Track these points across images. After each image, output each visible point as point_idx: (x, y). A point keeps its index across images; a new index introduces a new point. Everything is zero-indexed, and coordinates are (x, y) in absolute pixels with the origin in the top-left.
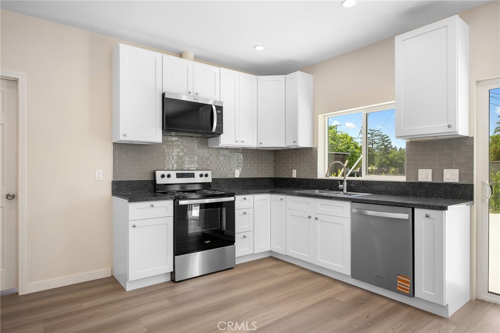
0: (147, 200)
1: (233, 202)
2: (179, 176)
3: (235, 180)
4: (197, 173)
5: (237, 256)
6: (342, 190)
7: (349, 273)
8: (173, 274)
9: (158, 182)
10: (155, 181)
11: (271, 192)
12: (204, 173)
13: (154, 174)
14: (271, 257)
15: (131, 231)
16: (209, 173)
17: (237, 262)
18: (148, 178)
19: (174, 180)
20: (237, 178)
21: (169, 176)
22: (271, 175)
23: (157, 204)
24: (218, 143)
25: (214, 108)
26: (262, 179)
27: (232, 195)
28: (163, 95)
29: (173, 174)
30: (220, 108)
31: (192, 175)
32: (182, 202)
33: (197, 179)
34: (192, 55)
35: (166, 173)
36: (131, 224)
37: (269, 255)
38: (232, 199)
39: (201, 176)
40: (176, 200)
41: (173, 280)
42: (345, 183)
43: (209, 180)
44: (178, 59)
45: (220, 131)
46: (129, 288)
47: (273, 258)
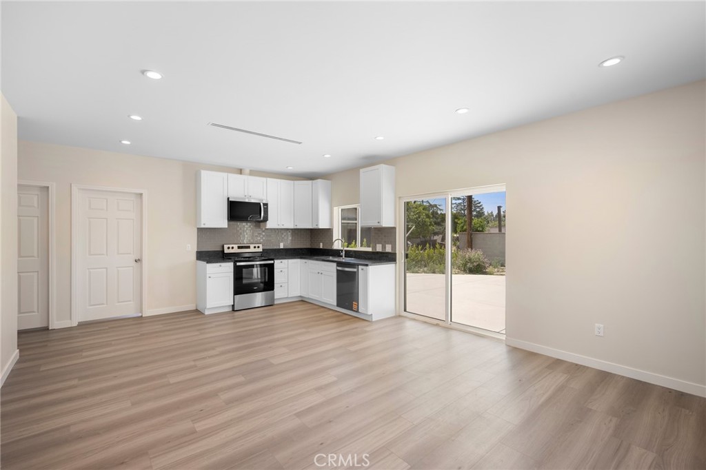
0: (217, 262)
1: (273, 264)
2: (239, 247)
3: (280, 250)
4: (252, 246)
5: (275, 298)
6: (342, 256)
7: (335, 304)
8: (233, 306)
9: (225, 252)
10: (223, 251)
11: (301, 258)
12: (257, 245)
13: (223, 247)
14: (302, 301)
15: (208, 280)
16: (261, 245)
17: (275, 303)
18: (219, 249)
19: (236, 250)
20: (282, 249)
21: (233, 248)
22: (309, 246)
23: (223, 264)
24: (265, 226)
25: (262, 204)
26: (301, 249)
27: (273, 260)
28: (228, 199)
29: (236, 246)
30: (266, 205)
31: (249, 247)
32: (238, 264)
33: (252, 250)
34: (247, 171)
35: (231, 246)
36: (208, 276)
37: (301, 299)
38: (272, 262)
39: (255, 247)
40: (235, 262)
41: (233, 310)
42: (344, 252)
43: (260, 250)
44: (239, 176)
45: (266, 219)
46: (207, 313)
47: (303, 301)
